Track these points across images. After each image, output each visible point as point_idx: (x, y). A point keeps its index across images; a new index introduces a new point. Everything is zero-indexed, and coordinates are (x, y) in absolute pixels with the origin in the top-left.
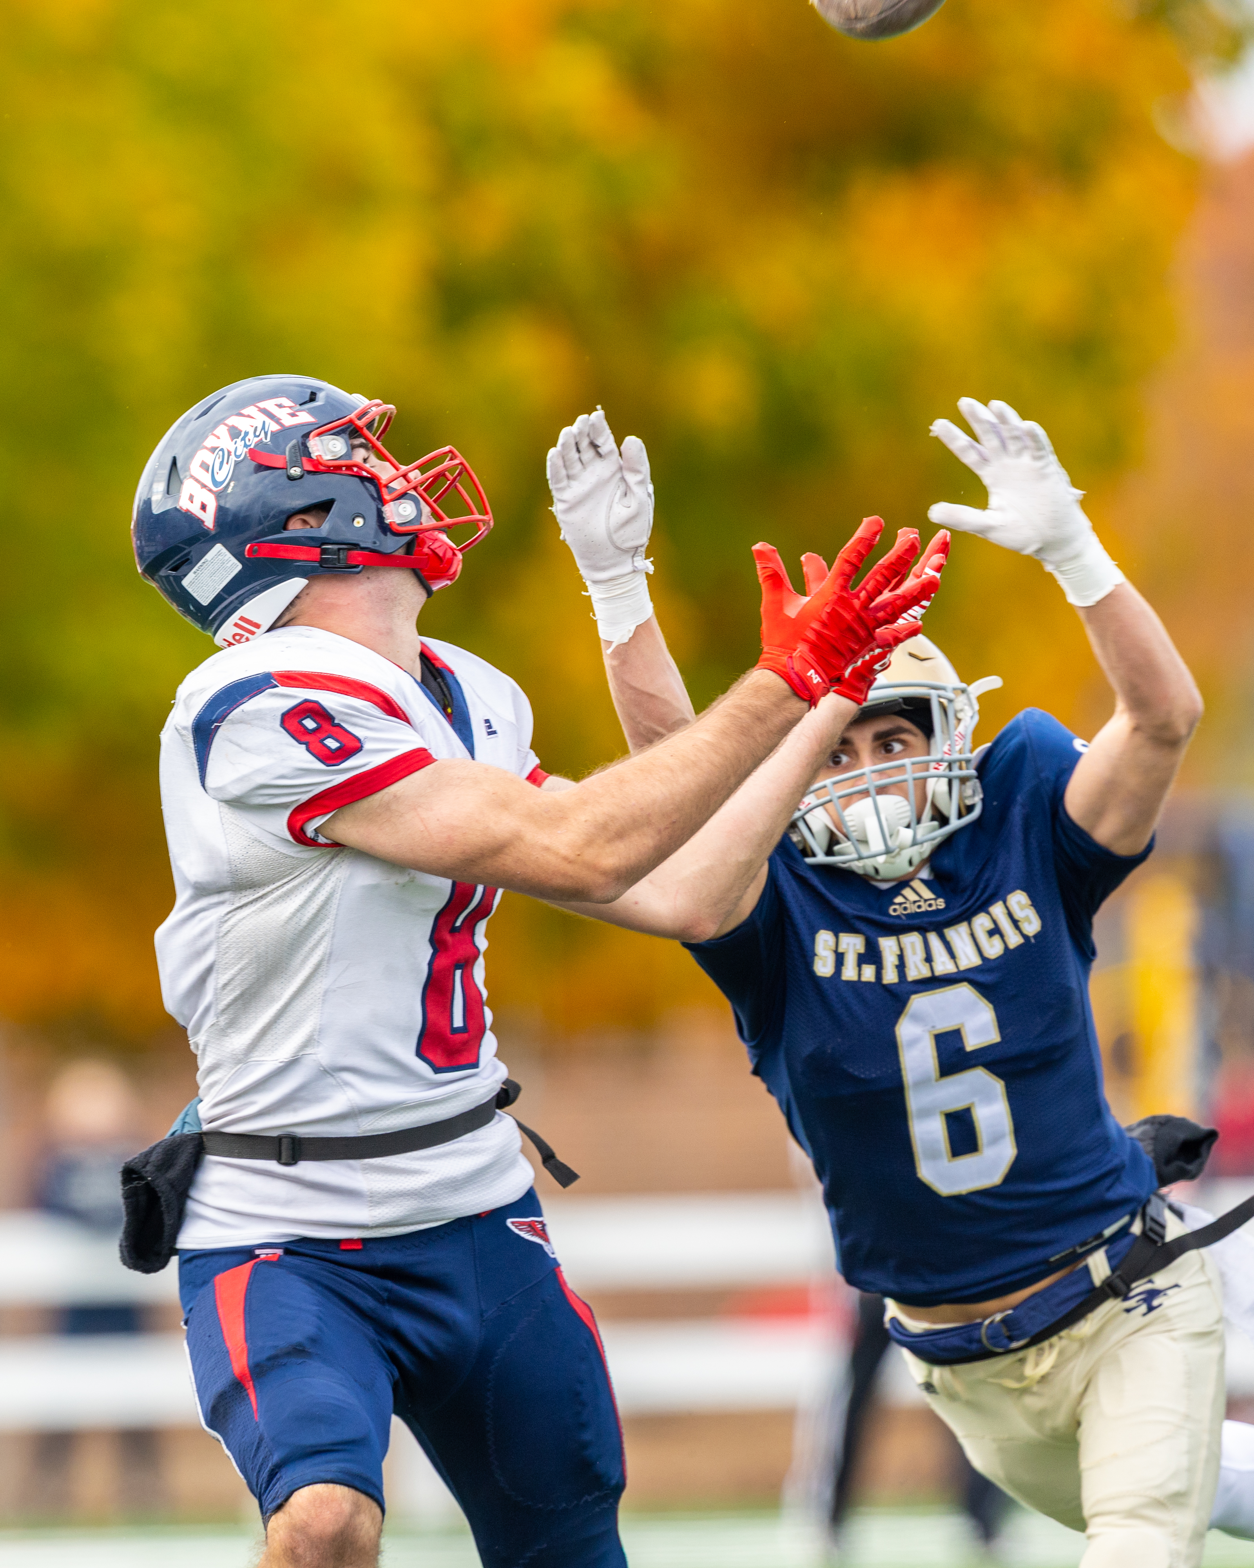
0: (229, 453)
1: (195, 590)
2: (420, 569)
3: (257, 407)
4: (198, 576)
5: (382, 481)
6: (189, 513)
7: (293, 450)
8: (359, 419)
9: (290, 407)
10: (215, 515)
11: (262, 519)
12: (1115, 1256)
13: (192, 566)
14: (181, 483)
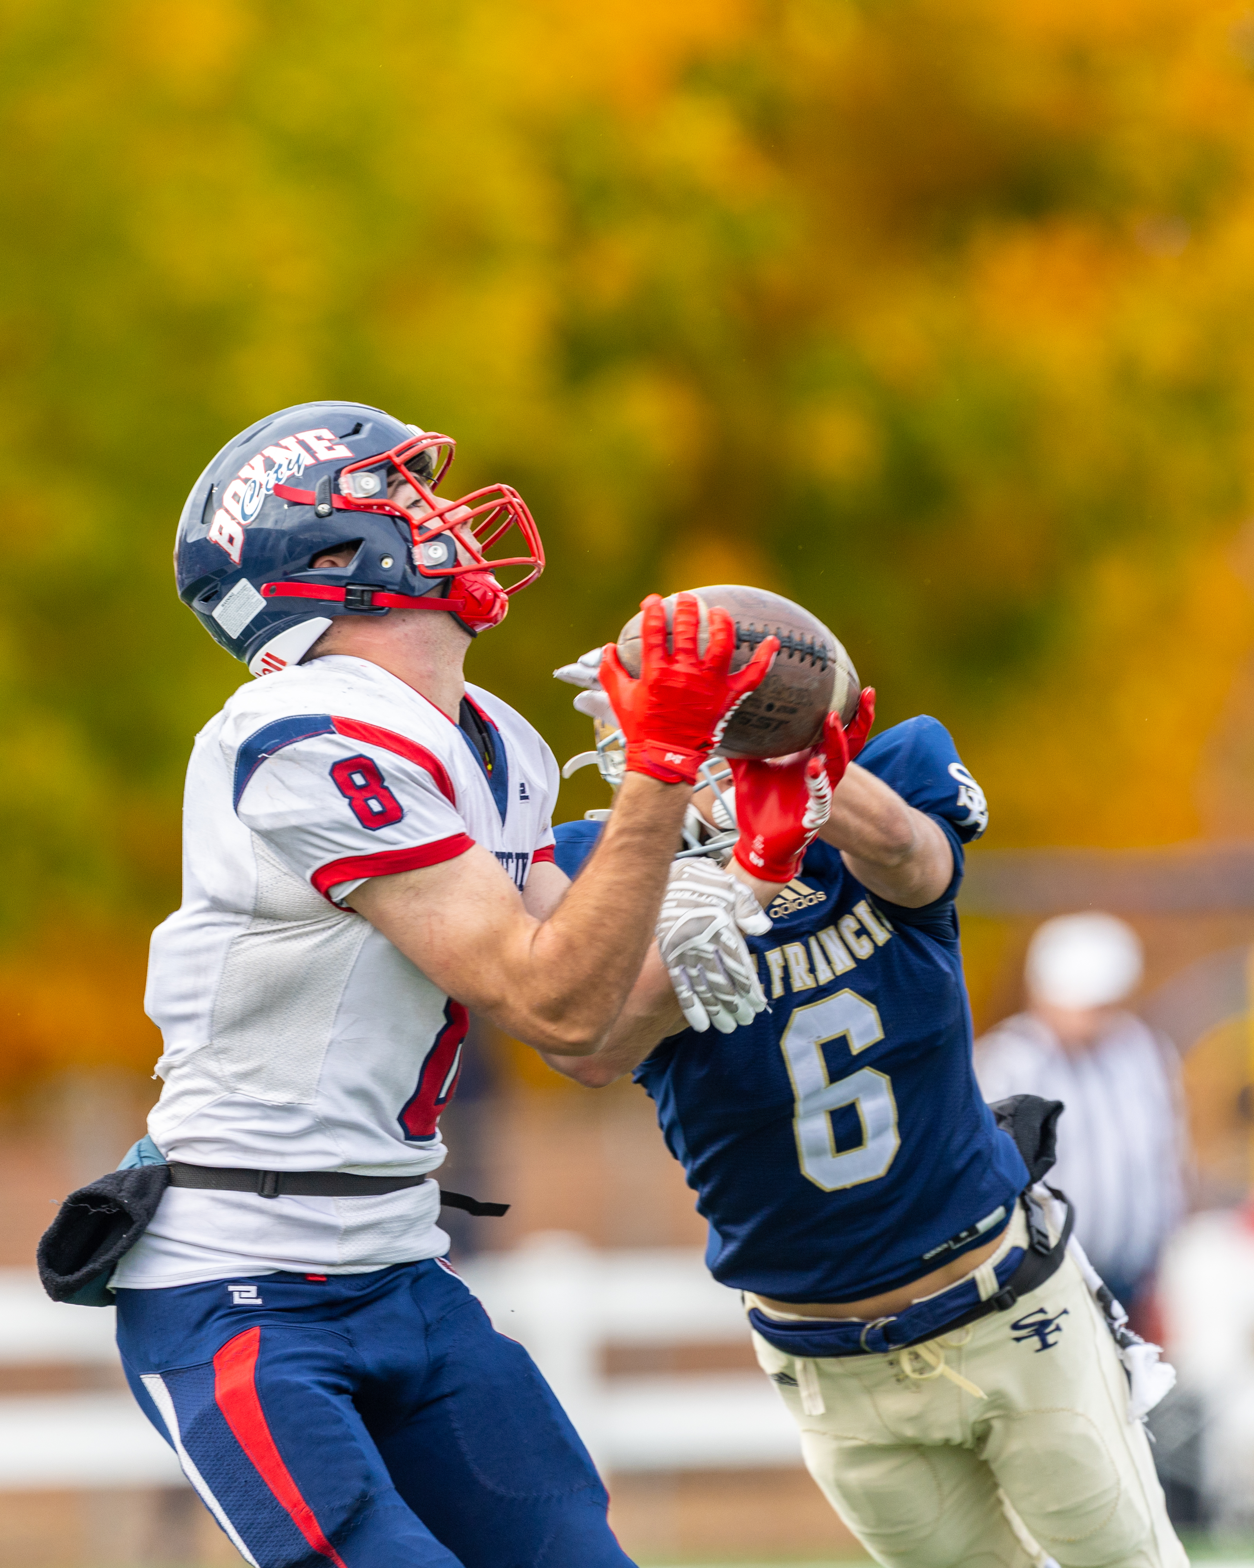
0: (261, 485)
1: (224, 622)
3: (297, 438)
4: (226, 609)
5: (414, 521)
6: (218, 545)
7: (325, 486)
8: (398, 456)
9: (329, 440)
10: (241, 548)
11: (288, 556)
12: (1002, 1272)
13: (220, 598)
14: (214, 513)
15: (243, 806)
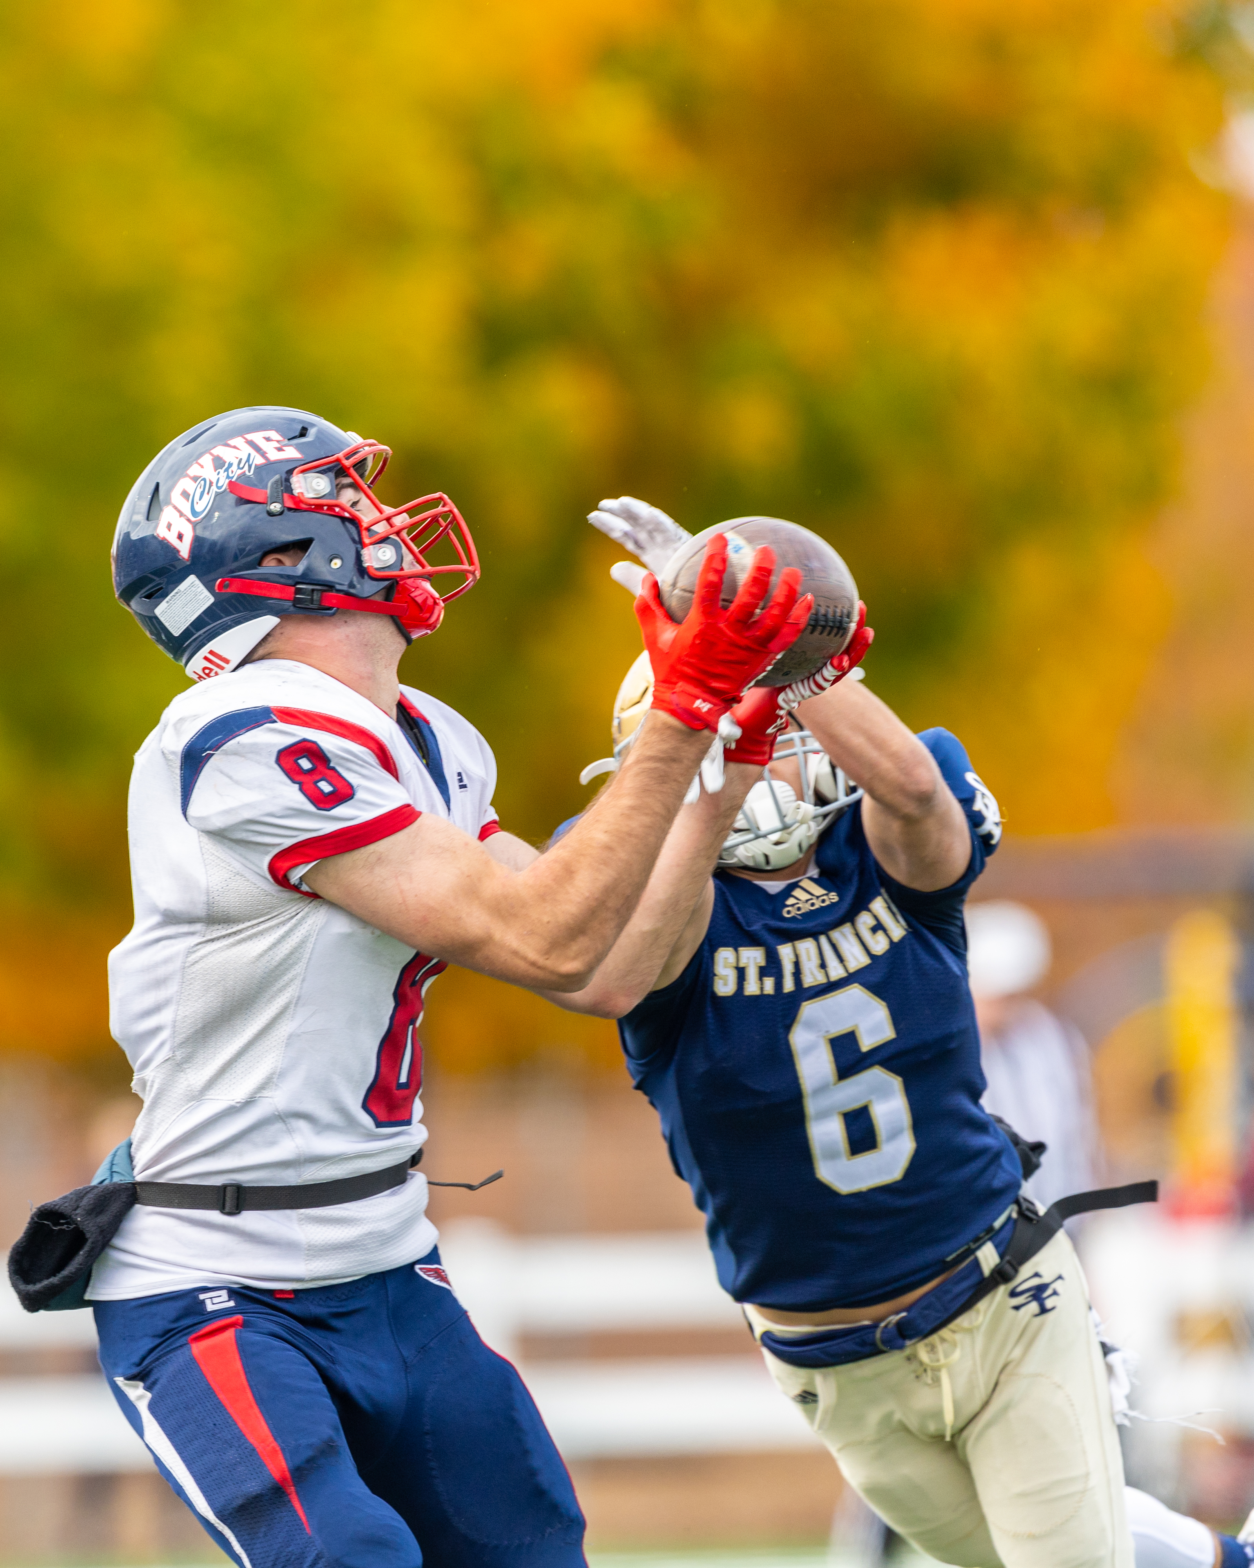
0: (211, 483)
1: (167, 620)
2: (398, 616)
3: (243, 438)
4: (170, 605)
5: (363, 524)
6: (166, 541)
7: (275, 486)
8: (347, 459)
9: (278, 441)
10: (191, 545)
11: (238, 554)
13: (165, 595)
14: (161, 510)
15: (192, 810)
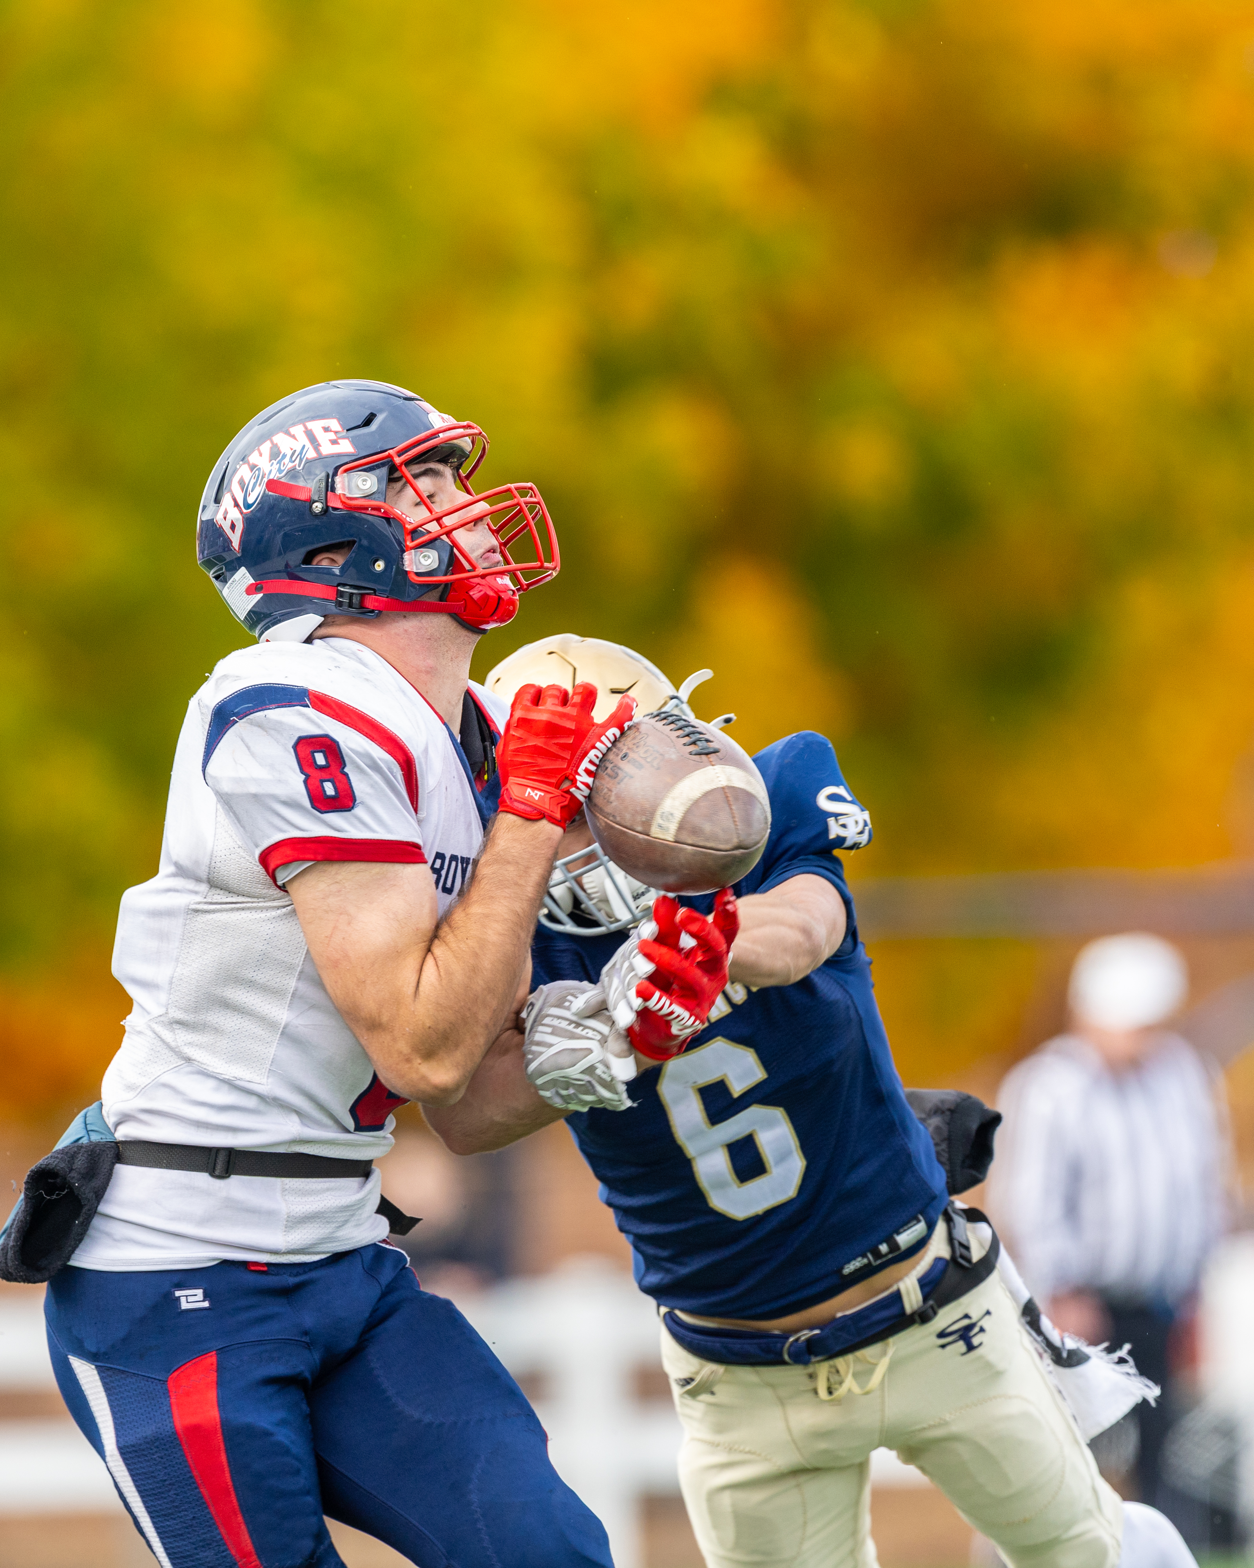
0: (264, 474)
1: (231, 604)
2: (456, 614)
3: (306, 427)
4: (231, 592)
5: (408, 526)
6: (222, 529)
7: (318, 484)
9: (336, 432)
10: (240, 538)
11: (282, 550)
12: (928, 1284)
13: (226, 581)
14: (224, 497)
15: (210, 769)
